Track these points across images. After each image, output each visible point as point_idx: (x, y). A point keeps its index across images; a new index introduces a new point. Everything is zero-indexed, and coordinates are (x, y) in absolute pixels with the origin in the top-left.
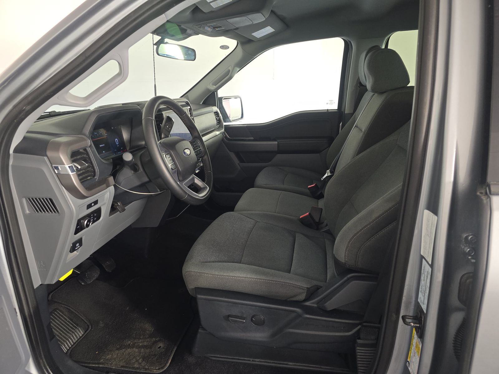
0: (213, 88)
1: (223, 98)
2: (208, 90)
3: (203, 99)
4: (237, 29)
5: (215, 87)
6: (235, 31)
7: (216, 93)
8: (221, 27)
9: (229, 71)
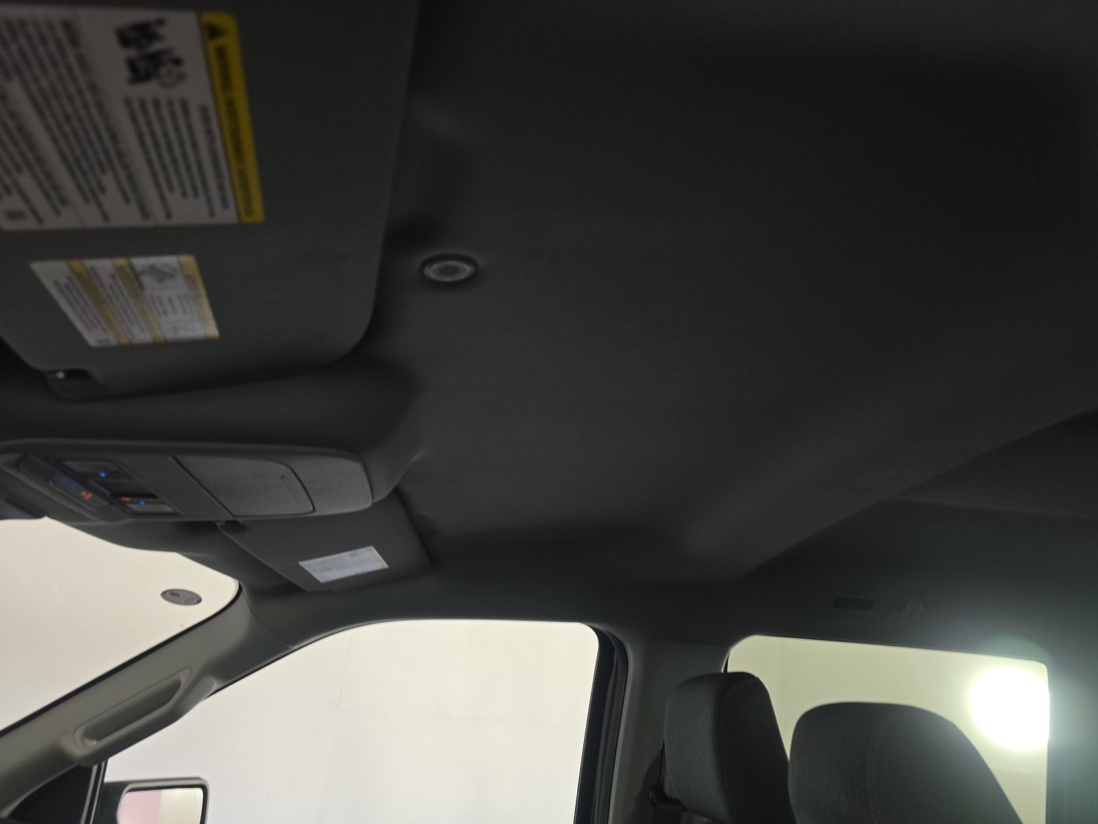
0: (79, 748)
1: (130, 787)
2: (57, 756)
3: (20, 794)
4: (234, 526)
5: (93, 745)
6: (228, 535)
7: (95, 768)
8: (153, 496)
9: (176, 686)
